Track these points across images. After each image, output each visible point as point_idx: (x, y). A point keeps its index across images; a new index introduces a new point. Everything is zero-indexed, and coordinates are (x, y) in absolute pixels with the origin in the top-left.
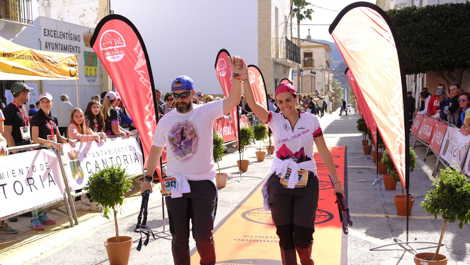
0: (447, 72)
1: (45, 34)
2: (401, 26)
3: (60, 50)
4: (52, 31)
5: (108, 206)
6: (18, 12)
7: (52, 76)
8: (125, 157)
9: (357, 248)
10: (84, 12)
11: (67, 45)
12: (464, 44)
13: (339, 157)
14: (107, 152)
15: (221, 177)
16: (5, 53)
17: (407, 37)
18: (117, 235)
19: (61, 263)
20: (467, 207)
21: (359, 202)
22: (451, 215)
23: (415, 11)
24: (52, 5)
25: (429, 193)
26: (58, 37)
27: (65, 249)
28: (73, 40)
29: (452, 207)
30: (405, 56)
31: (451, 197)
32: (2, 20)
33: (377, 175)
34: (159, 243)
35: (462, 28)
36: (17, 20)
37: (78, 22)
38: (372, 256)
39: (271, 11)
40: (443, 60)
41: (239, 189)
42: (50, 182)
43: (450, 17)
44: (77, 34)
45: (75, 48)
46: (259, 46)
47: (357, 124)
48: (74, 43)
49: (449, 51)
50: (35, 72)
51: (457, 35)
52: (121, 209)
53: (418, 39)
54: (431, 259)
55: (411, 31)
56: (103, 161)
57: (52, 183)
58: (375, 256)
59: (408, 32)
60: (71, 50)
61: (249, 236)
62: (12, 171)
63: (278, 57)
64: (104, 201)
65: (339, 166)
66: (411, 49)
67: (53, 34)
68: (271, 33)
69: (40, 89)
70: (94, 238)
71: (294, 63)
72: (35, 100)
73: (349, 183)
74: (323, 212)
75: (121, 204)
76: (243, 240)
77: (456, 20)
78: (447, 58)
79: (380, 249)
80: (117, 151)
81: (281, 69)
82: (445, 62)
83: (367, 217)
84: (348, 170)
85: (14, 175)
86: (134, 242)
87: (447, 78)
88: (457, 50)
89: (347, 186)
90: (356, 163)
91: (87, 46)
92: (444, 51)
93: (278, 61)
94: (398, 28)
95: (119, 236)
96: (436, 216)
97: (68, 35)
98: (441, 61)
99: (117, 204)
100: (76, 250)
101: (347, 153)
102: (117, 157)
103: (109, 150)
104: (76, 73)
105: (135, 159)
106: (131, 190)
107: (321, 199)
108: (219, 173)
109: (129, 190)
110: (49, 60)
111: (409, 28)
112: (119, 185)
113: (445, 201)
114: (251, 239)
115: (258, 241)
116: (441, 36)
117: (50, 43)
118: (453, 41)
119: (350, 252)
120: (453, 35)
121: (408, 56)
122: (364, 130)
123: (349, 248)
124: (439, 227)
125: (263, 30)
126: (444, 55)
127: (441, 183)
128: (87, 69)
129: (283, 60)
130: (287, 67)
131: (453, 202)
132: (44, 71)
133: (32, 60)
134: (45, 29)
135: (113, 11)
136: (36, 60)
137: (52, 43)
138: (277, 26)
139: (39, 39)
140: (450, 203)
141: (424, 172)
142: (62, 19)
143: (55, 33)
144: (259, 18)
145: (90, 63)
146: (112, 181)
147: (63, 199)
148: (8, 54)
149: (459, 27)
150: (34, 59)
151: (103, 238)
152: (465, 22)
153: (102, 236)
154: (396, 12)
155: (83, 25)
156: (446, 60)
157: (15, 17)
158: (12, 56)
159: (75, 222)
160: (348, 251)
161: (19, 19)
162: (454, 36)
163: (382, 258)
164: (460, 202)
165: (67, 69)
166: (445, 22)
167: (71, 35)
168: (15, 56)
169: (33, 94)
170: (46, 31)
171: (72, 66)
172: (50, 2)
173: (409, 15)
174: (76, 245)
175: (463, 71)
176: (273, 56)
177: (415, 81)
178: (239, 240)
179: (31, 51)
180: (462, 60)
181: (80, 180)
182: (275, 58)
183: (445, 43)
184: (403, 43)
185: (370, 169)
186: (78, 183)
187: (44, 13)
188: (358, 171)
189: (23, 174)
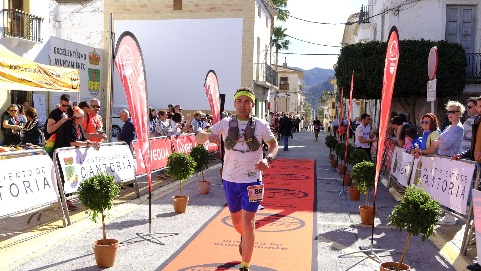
0: (403, 99)
1: (55, 52)
2: (366, 58)
3: (67, 66)
4: (61, 49)
5: (97, 211)
6: (31, 31)
7: (55, 88)
8: (118, 163)
9: (326, 255)
10: (91, 34)
11: (74, 62)
12: (418, 75)
13: (309, 169)
14: (102, 159)
15: (205, 184)
16: (12, 66)
17: (371, 67)
18: (104, 238)
19: (51, 263)
20: (429, 222)
21: (328, 210)
22: (415, 229)
23: (378, 45)
24: (63, 27)
25: (395, 207)
26: (67, 55)
27: (57, 249)
28: (80, 58)
29: (416, 222)
30: (369, 83)
31: (416, 213)
32: (15, 37)
33: (343, 187)
34: (145, 245)
35: (418, 62)
36: (30, 38)
37: (84, 43)
38: (340, 262)
39: (254, 39)
40: (401, 88)
41: (221, 195)
42: (45, 185)
43: (408, 52)
44: (83, 53)
45: (81, 65)
46: (242, 69)
47: (325, 141)
48: (80, 61)
49: (406, 80)
50: (39, 84)
51: (413, 67)
52: (109, 213)
53: (381, 69)
54: (395, 269)
55: (374, 62)
56: (97, 167)
57: (47, 186)
58: (343, 263)
59: (372, 62)
60: (77, 67)
61: (228, 241)
62: (9, 174)
63: (259, 80)
64: (93, 205)
65: (309, 177)
66: (374, 77)
67: (61, 52)
68: (253, 59)
69: (47, 100)
70: (85, 238)
71: (273, 85)
72: (43, 109)
73: (318, 193)
74: (295, 220)
75: (109, 209)
76: (222, 245)
77: (413, 54)
78: (404, 86)
79: (347, 256)
80: (111, 158)
81: (260, 91)
82: (403, 90)
83: (334, 225)
84: (318, 181)
85: (11, 178)
86: (120, 243)
87: (404, 104)
88: (413, 80)
89: (317, 195)
90: (324, 175)
91: (91, 63)
92: (402, 81)
93: (258, 83)
94: (364, 59)
95: (106, 238)
96: (401, 229)
97: (75, 53)
98: (399, 88)
99: (105, 209)
100: (67, 250)
101: (317, 165)
102: (111, 163)
103: (103, 157)
104: (77, 86)
105: (128, 166)
106: (119, 196)
107: (293, 207)
108: (203, 180)
109: (117, 196)
110: (53, 74)
111: (373, 60)
112: (108, 191)
113: (410, 216)
114: (230, 243)
115: (236, 245)
116: (400, 67)
117: (59, 60)
118: (410, 72)
119: (320, 258)
120: (409, 67)
121: (371, 83)
122: (332, 146)
123: (319, 254)
124: (399, 236)
125: (246, 56)
126: (402, 83)
127: (407, 199)
128: (91, 83)
129: (263, 83)
130: (266, 89)
131: (417, 217)
132: (48, 83)
133: (37, 73)
134: (55, 48)
135: (114, 33)
136: (41, 72)
137: (60, 60)
138: (258, 53)
139: (49, 56)
140: (415, 218)
141: (383, 185)
142: (71, 39)
143: (64, 51)
144: (243, 45)
145: (94, 78)
146: (100, 188)
147: (57, 201)
148: (14, 66)
149: (415, 61)
150: (39, 72)
151: (92, 238)
152: (420, 56)
153: (92, 236)
154: (362, 45)
155: (89, 46)
156: (403, 88)
157: (27, 36)
158: (18, 69)
159: (68, 223)
160: (319, 257)
161: (31, 38)
162: (411, 68)
163: (349, 265)
164: (424, 217)
165: (70, 83)
166: (403, 55)
167: (78, 54)
168: (22, 69)
169: (41, 104)
170: (56, 49)
171: (74, 80)
172: (61, 24)
173: (373, 48)
174: (66, 245)
175: (417, 98)
176: (254, 78)
177: (375, 105)
178: (219, 244)
179: (37, 65)
180: (416, 89)
181: (75, 184)
182: (256, 80)
183: (403, 73)
184: (367, 72)
185: (337, 181)
186: (72, 187)
187: (56, 33)
188: (326, 182)
189: (19, 177)
